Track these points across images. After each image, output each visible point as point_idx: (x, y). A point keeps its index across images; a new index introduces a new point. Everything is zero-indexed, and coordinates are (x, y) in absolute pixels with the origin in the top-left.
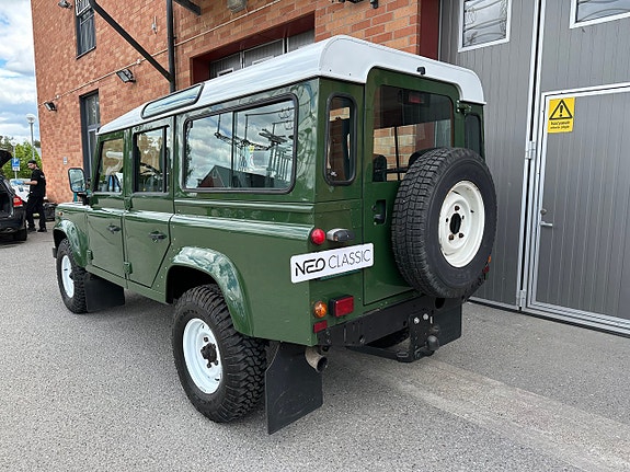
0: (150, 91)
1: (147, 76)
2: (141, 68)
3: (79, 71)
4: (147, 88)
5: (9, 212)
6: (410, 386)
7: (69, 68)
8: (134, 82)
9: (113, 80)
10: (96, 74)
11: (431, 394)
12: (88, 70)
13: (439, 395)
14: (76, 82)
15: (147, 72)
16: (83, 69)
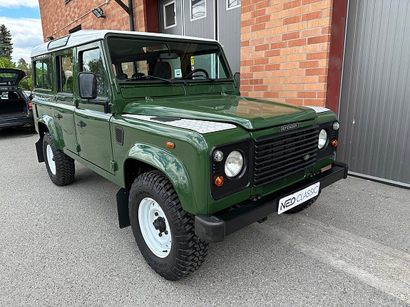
0: (116, 23)
1: (113, 12)
2: (109, 6)
3: (67, 13)
4: (113, 21)
5: (27, 112)
6: (340, 261)
7: (61, 11)
8: (104, 17)
9: (90, 17)
10: (79, 14)
11: (362, 271)
12: (73, 11)
13: (370, 272)
14: (66, 21)
15: (113, 8)
16: (70, 11)
